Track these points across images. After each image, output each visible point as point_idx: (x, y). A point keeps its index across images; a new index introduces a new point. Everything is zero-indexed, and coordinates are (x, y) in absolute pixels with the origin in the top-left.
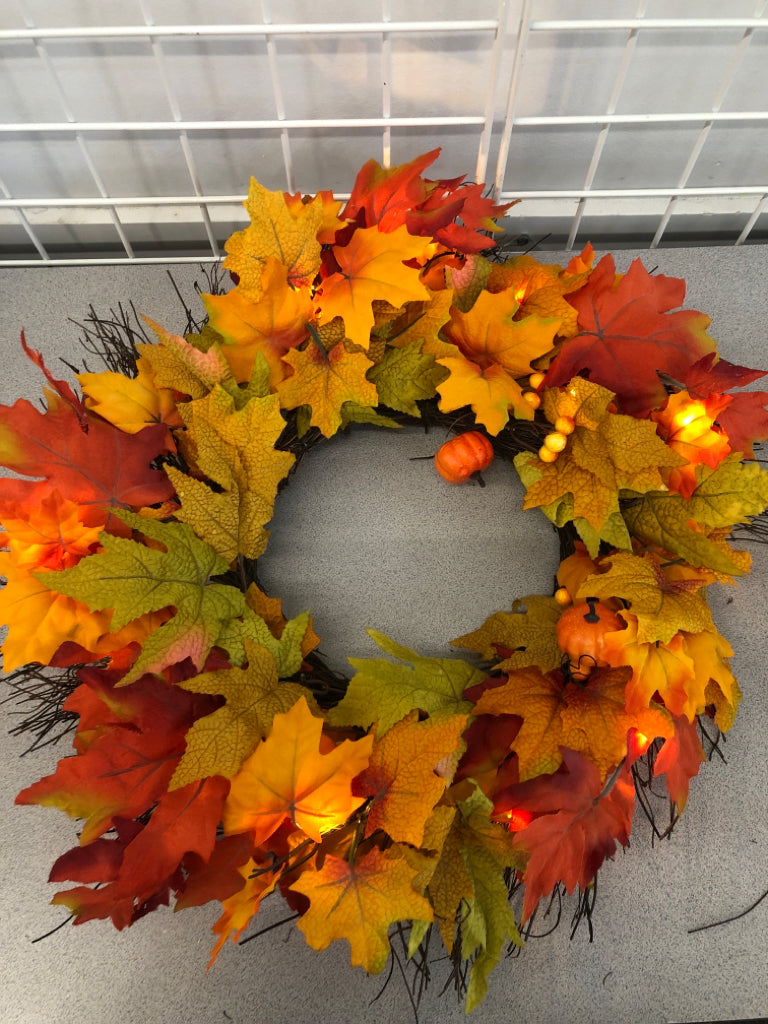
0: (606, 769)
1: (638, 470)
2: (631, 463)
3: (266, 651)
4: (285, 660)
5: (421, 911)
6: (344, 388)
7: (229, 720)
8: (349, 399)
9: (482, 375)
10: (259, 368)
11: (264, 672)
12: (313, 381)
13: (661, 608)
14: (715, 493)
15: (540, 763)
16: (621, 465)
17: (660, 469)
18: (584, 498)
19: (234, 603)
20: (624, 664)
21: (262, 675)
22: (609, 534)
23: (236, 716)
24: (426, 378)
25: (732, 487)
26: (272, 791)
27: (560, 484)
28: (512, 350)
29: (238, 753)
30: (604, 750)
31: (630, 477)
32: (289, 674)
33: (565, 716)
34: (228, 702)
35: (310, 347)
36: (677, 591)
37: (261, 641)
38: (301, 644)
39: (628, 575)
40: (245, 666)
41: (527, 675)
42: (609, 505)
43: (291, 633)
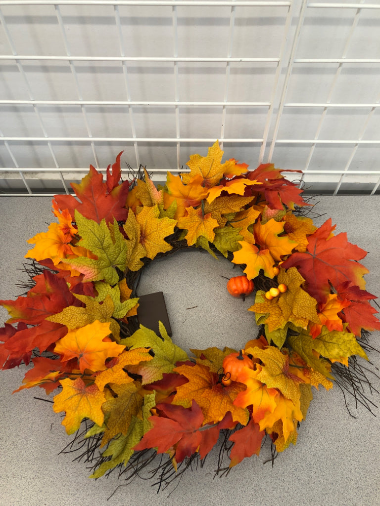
0: (209, 421)
1: (300, 317)
2: (299, 313)
3: (113, 304)
4: (119, 311)
5: (99, 419)
6: (203, 230)
7: (82, 312)
8: (203, 235)
9: (258, 253)
10: (172, 206)
11: (107, 310)
12: (194, 223)
13: (277, 376)
14: (329, 341)
15: (183, 401)
16: (295, 312)
17: (310, 321)
18: (274, 318)
19: (113, 279)
20: (245, 383)
21: (106, 311)
22: (276, 338)
23: (86, 313)
24: (236, 244)
25: (337, 341)
26: (77, 344)
27: (268, 309)
28: (275, 247)
29: (78, 323)
30: (213, 414)
31: (296, 318)
32: (117, 317)
33: (207, 392)
34: (86, 308)
35: (199, 209)
36: (289, 377)
37: (114, 299)
38: (129, 311)
39: (273, 356)
40: (101, 303)
41: (204, 369)
42: (281, 325)
43: (127, 304)
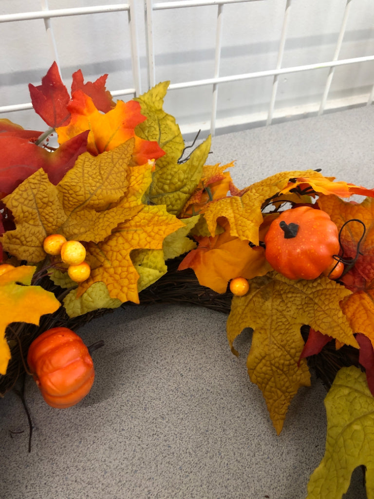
2: (117, 185)
16: (116, 196)
